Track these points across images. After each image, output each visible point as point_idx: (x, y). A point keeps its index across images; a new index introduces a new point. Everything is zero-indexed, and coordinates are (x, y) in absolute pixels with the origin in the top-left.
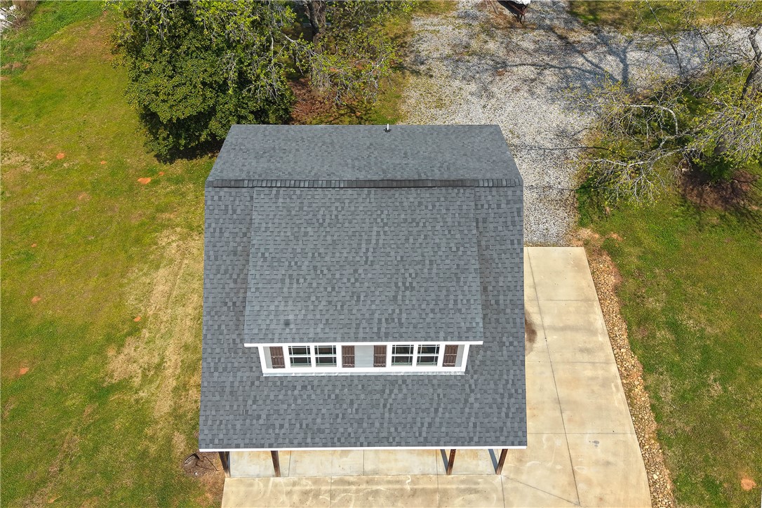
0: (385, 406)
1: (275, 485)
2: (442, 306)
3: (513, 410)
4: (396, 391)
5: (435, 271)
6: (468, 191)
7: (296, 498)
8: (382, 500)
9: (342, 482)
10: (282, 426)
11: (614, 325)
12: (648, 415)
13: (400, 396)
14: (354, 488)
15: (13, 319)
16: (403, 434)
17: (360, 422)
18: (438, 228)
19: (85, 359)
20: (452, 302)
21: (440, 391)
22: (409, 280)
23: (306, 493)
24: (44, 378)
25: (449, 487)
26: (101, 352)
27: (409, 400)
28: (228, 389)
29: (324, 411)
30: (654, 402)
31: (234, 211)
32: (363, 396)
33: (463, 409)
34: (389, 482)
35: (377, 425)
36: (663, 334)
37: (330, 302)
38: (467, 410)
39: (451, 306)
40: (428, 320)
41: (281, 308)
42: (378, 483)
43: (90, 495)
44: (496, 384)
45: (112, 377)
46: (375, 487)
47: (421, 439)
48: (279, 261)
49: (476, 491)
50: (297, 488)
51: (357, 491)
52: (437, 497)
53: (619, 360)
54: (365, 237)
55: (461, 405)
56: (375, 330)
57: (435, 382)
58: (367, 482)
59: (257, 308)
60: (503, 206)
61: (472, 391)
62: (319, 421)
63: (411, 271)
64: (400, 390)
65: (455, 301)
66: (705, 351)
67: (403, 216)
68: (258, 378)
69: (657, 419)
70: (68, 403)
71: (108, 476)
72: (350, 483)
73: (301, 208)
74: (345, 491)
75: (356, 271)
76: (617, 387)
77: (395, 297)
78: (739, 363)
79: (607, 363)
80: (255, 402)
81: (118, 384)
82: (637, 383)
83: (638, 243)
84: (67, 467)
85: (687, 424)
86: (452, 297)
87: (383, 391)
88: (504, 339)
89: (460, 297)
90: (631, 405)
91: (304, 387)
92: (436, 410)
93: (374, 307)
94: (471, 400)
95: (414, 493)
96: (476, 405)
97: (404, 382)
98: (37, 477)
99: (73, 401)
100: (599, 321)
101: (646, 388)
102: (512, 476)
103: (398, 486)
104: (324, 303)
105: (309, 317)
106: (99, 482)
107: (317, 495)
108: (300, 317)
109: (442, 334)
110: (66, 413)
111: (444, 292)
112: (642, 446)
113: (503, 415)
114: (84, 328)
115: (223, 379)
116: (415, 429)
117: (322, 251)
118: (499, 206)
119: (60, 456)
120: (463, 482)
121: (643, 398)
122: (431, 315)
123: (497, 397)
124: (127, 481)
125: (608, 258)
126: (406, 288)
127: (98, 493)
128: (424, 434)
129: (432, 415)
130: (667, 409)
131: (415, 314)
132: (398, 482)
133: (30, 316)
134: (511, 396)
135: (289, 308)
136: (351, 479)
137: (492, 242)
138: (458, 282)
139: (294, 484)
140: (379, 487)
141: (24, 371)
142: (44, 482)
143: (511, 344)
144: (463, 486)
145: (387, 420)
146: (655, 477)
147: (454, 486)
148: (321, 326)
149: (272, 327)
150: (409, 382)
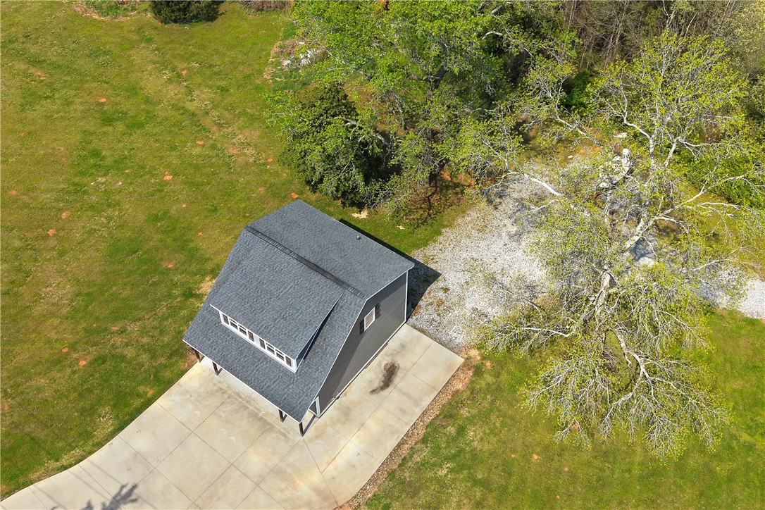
0: (256, 367)
1: (213, 378)
2: (290, 334)
3: (304, 403)
4: (264, 363)
5: (300, 317)
6: (341, 289)
7: (215, 388)
8: (246, 412)
9: (238, 394)
10: (215, 349)
11: (432, 409)
12: (398, 461)
13: (265, 366)
14: (240, 400)
15: (185, 238)
16: (256, 384)
17: (243, 367)
18: (316, 299)
19: (196, 275)
20: (295, 335)
21: (281, 374)
22: (287, 315)
23: (221, 389)
24: (175, 274)
25: (276, 426)
26: (204, 275)
27: (267, 370)
28: (206, 320)
29: (233, 353)
30: (408, 457)
31: (249, 245)
32: (251, 357)
33: (285, 388)
34: (255, 407)
35: (249, 373)
36: (451, 430)
37: (251, 306)
38: (286, 390)
39: (293, 337)
40: (280, 337)
41: (232, 297)
42: (251, 405)
43: (149, 336)
44: (304, 386)
45: (199, 289)
46: (248, 406)
47: (261, 391)
48: (246, 277)
49: (285, 436)
50: (220, 385)
51: (240, 402)
52: (268, 427)
53: (415, 426)
54: (285, 286)
55: (285, 386)
56: (258, 328)
57: (282, 369)
58: (247, 401)
59: (224, 292)
60: (353, 305)
61: (293, 383)
62: (229, 356)
63: (291, 311)
64: (266, 363)
65: (297, 335)
66: (461, 451)
67: (307, 285)
68: (219, 323)
69: (400, 466)
70: (174, 291)
71: (161, 332)
72: (240, 397)
73: (272, 258)
74: (236, 399)
75: (271, 298)
76: (398, 437)
77: (276, 319)
78: (469, 469)
79: (406, 424)
80: (212, 332)
81: (199, 295)
82: (410, 443)
83: (498, 375)
84: (151, 319)
85: (410, 477)
86: (297, 333)
87: (259, 360)
88: (319, 368)
89: (300, 335)
90: (395, 450)
91: (232, 338)
92: (274, 382)
93: (265, 318)
94: (290, 387)
95: (261, 419)
96: (291, 390)
97: (270, 361)
98: (139, 316)
99: (176, 292)
100: (427, 401)
101: (412, 448)
102: (306, 441)
103: (257, 412)
104: (249, 305)
105: (239, 307)
106: (156, 333)
107: (223, 393)
108: (236, 305)
109: (280, 346)
110: (170, 295)
111: (296, 329)
112: (378, 471)
113: (299, 402)
114: (207, 260)
115: (206, 315)
116: (262, 385)
117: (265, 282)
118: (351, 304)
119: (153, 313)
120: (284, 429)
121: (405, 451)
122: (283, 336)
123: (302, 392)
124: (166, 339)
125: (471, 374)
126: (283, 318)
127: (153, 337)
128: (263, 389)
129: (272, 383)
130: (410, 464)
131: (277, 331)
132: (259, 410)
133: (192, 241)
134: (307, 396)
135: (235, 299)
136: (242, 396)
137: (339, 319)
138: (305, 328)
139: (220, 382)
140: (249, 406)
141: (170, 266)
142: (140, 319)
143: (321, 372)
144: (282, 430)
145: (253, 373)
146: (368, 487)
147: (279, 428)
148: (240, 314)
149: (224, 303)
150: (272, 362)
